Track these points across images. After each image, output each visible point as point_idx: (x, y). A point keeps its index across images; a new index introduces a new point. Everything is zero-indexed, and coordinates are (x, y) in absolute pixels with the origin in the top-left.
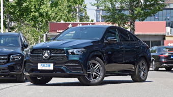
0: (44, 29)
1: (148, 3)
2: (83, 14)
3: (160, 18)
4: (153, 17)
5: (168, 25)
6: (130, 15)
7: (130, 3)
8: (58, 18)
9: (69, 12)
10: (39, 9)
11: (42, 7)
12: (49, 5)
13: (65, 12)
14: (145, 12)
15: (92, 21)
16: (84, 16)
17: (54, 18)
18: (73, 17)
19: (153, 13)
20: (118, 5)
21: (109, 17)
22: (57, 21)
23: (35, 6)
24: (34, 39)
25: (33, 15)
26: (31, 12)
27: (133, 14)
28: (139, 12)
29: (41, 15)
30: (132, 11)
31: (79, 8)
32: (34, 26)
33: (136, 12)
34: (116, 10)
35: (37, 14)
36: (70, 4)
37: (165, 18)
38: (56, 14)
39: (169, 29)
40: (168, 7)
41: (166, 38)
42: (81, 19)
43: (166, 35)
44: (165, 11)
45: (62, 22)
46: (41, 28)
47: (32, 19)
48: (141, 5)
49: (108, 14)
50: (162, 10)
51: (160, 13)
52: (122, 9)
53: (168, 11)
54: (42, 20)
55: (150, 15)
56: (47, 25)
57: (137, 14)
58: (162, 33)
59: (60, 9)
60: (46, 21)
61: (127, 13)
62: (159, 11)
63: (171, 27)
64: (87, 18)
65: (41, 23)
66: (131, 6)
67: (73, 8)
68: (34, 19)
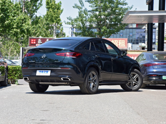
0: (25, 43)
1: (113, 23)
2: (59, 31)
4: (118, 35)
5: (130, 41)
6: (97, 33)
7: (98, 22)
8: (38, 34)
9: (47, 29)
10: (21, 26)
11: (24, 24)
12: (30, 23)
13: (44, 29)
14: (110, 30)
16: (60, 33)
17: (35, 34)
18: (51, 34)
19: (117, 32)
20: (88, 24)
22: (37, 37)
24: (17, 52)
25: (15, 31)
26: (13, 28)
27: (100, 32)
28: (105, 30)
29: (22, 31)
30: (100, 29)
31: (55, 26)
32: (17, 41)
33: (102, 30)
34: (86, 28)
35: (19, 30)
36: (48, 22)
37: (128, 35)
38: (36, 30)
39: (130, 45)
40: (131, 27)
41: (128, 53)
42: (57, 36)
43: (128, 49)
44: (128, 30)
45: (41, 37)
46: (22, 42)
47: (14, 34)
48: (107, 24)
49: (80, 32)
50: (124, 29)
52: (91, 27)
53: (131, 30)
54: (24, 35)
55: (113, 33)
56: (28, 40)
57: (104, 32)
58: (124, 48)
59: (40, 27)
60: (28, 37)
62: (122, 29)
63: (133, 43)
65: (22, 38)
66: (98, 25)
67: (50, 25)
68: (16, 34)
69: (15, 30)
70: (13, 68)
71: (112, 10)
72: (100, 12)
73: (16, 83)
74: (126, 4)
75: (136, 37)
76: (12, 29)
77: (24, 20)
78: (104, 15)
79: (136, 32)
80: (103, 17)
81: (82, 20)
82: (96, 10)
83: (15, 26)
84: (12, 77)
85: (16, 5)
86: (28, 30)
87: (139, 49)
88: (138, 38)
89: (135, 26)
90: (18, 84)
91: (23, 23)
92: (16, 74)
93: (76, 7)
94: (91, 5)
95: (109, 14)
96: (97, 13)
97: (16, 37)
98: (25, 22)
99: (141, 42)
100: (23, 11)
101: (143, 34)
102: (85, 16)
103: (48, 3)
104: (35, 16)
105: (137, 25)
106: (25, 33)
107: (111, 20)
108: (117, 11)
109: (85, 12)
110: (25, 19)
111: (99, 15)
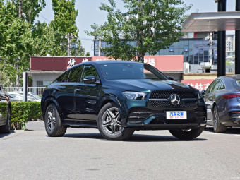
0: (23, 66)
1: (160, 32)
2: (76, 46)
3: (176, 51)
4: (167, 50)
5: (186, 60)
6: (137, 47)
7: (138, 31)
9: (57, 43)
10: (18, 39)
11: (22, 36)
12: (30, 34)
13: (53, 43)
14: (156, 44)
15: (88, 55)
16: (78, 49)
17: (38, 51)
18: (63, 50)
19: (167, 45)
20: (121, 34)
21: (110, 50)
22: (42, 55)
23: (12, 35)
24: (10, 79)
25: (8, 47)
26: (7, 42)
27: (141, 45)
28: (148, 43)
29: (20, 47)
30: (141, 42)
31: (70, 38)
32: (11, 61)
33: (144, 43)
34: (120, 40)
35: (14, 46)
36: (58, 32)
37: (182, 50)
38: (40, 45)
39: (187, 65)
40: (185, 37)
41: (185, 77)
42: (73, 53)
43: (184, 72)
44: (182, 42)
45: (48, 56)
46: (20, 64)
47: (7, 52)
48: (152, 34)
49: (109, 46)
50: (178, 41)
51: (176, 44)
52: (127, 38)
53: (186, 42)
54: (21, 54)
55: (162, 47)
56: (28, 60)
57: (147, 46)
58: (179, 71)
59: (45, 39)
60: (27, 56)
61: (134, 44)
62: (174, 41)
63: (190, 63)
65: (19, 58)
66: (139, 35)
67: (62, 37)
68: (10, 52)
69: (8, 45)
70: (17, 105)
71: (159, 12)
72: (140, 15)
73: (23, 127)
74: (181, 2)
75: (194, 53)
76: (4, 43)
77: (22, 30)
78: (148, 20)
79: (195, 46)
80: (145, 23)
81: (113, 28)
82: (135, 12)
84: (17, 119)
85: (9, 7)
86: (28, 45)
87: (201, 72)
88: (197, 54)
89: (192, 36)
90: (27, 130)
91: (20, 34)
92: (22, 114)
93: (104, 8)
94: (126, 4)
95: (156, 19)
96: (137, 17)
97: (11, 55)
98: (24, 32)
99: (202, 61)
100: (20, 16)
101: (205, 48)
102: (117, 21)
103: (54, 3)
105: (196, 34)
106: (23, 49)
107: (158, 28)
108: (168, 13)
109: (118, 15)
110: (23, 27)
111: (139, 20)
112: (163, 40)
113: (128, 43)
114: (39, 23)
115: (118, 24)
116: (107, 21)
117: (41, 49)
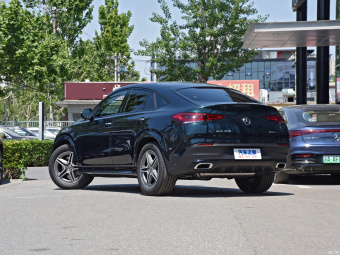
0: (57, 94)
1: (228, 50)
2: (126, 69)
5: (268, 85)
6: (198, 69)
7: (198, 49)
9: (101, 65)
10: (50, 60)
11: (54, 57)
13: (96, 66)
14: (222, 66)
15: (143, 80)
16: (128, 73)
17: (78, 75)
18: (109, 74)
19: (237, 67)
20: (178, 53)
22: (83, 80)
23: (42, 56)
25: (37, 71)
26: (33, 64)
27: (203, 68)
28: (213, 64)
29: (52, 71)
30: (203, 62)
31: (118, 59)
32: (41, 89)
33: (208, 64)
34: (175, 61)
35: (44, 69)
36: (102, 51)
37: (262, 74)
38: (80, 68)
39: (264, 93)
44: (262, 63)
45: (87, 81)
47: (35, 77)
48: (217, 53)
49: (164, 69)
50: (251, 61)
51: (248, 65)
52: (186, 59)
53: (267, 63)
54: (54, 79)
57: (211, 68)
59: (86, 61)
61: (194, 66)
62: (246, 62)
64: (136, 75)
66: (200, 53)
67: (108, 58)
68: (39, 76)
69: (36, 68)
71: (226, 24)
72: (202, 28)
73: (22, 176)
74: (254, 11)
76: (30, 65)
77: (55, 49)
78: (212, 35)
79: (278, 68)
80: (208, 39)
81: (167, 46)
82: (196, 25)
83: (36, 61)
85: (38, 19)
86: (62, 68)
87: (282, 101)
88: (281, 79)
89: (274, 56)
90: (26, 179)
91: (52, 55)
92: (20, 157)
93: (156, 19)
94: (184, 15)
95: (222, 33)
96: (198, 31)
97: (40, 81)
98: (57, 52)
100: (54, 31)
101: (292, 71)
102: (172, 36)
103: (102, 15)
104: (78, 39)
105: (279, 53)
106: (56, 73)
107: (225, 44)
108: (237, 26)
109: (174, 29)
110: (56, 46)
111: (201, 35)
112: (232, 60)
113: (187, 64)
114: (81, 41)
115: (173, 40)
116: (160, 37)
117: (82, 73)
